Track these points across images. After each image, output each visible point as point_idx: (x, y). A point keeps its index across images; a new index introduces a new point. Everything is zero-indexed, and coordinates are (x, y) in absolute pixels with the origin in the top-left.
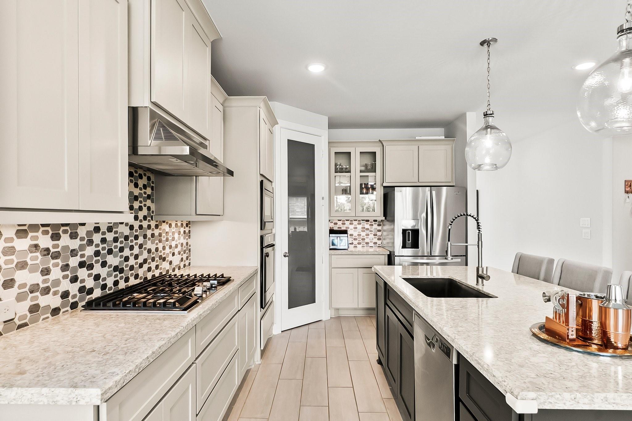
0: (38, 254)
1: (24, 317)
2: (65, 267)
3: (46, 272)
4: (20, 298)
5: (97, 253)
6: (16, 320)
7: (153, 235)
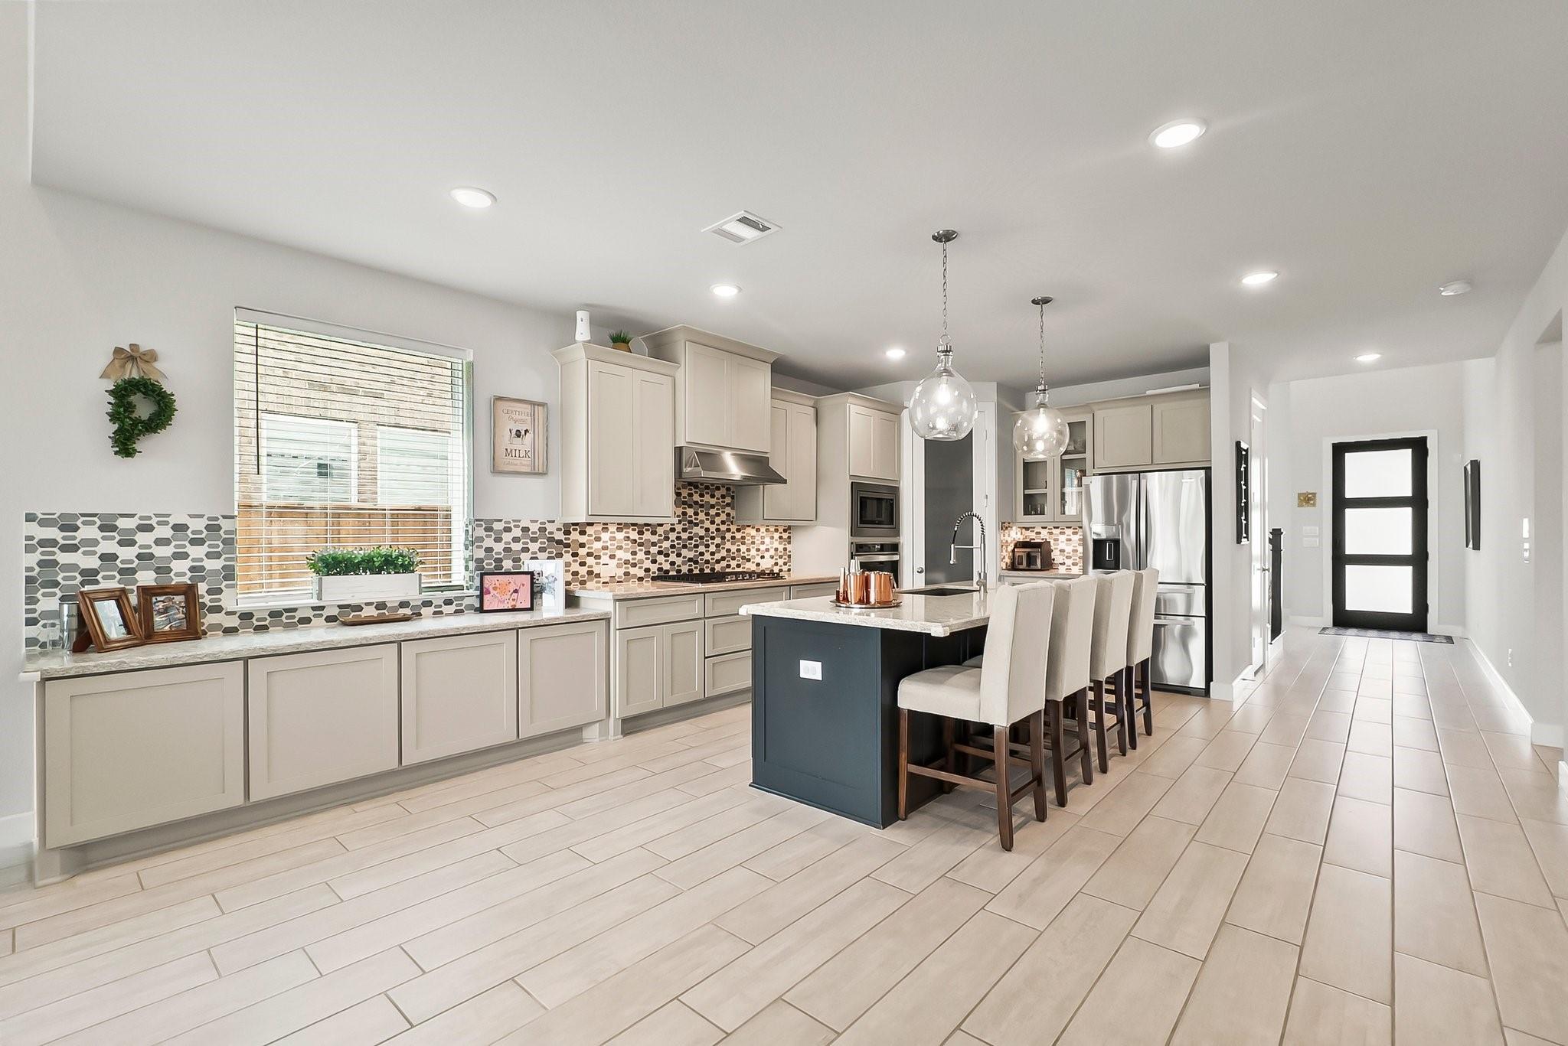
0: (629, 542)
1: (621, 577)
2: (647, 553)
3: (634, 553)
4: (619, 566)
5: (673, 547)
6: (616, 577)
7: (733, 538)
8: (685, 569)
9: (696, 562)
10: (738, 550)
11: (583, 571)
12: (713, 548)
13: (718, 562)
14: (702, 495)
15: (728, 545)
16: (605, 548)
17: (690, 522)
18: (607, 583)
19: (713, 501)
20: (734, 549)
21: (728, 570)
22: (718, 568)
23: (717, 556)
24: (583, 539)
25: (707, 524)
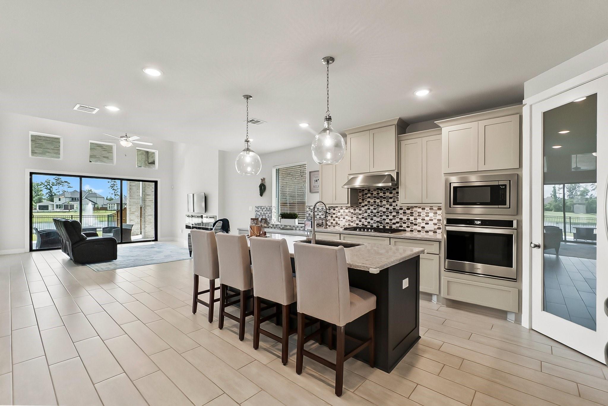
2: (357, 218)
3: (352, 217)
4: (346, 222)
5: (369, 216)
7: (404, 213)
8: (375, 226)
9: (381, 223)
10: (408, 219)
11: (334, 222)
12: (391, 217)
13: (394, 224)
14: (385, 193)
15: (401, 216)
16: (341, 215)
17: (378, 205)
18: (342, 227)
19: (391, 195)
20: (405, 218)
21: (400, 228)
22: (394, 227)
23: (394, 221)
24: (334, 212)
25: (388, 206)
